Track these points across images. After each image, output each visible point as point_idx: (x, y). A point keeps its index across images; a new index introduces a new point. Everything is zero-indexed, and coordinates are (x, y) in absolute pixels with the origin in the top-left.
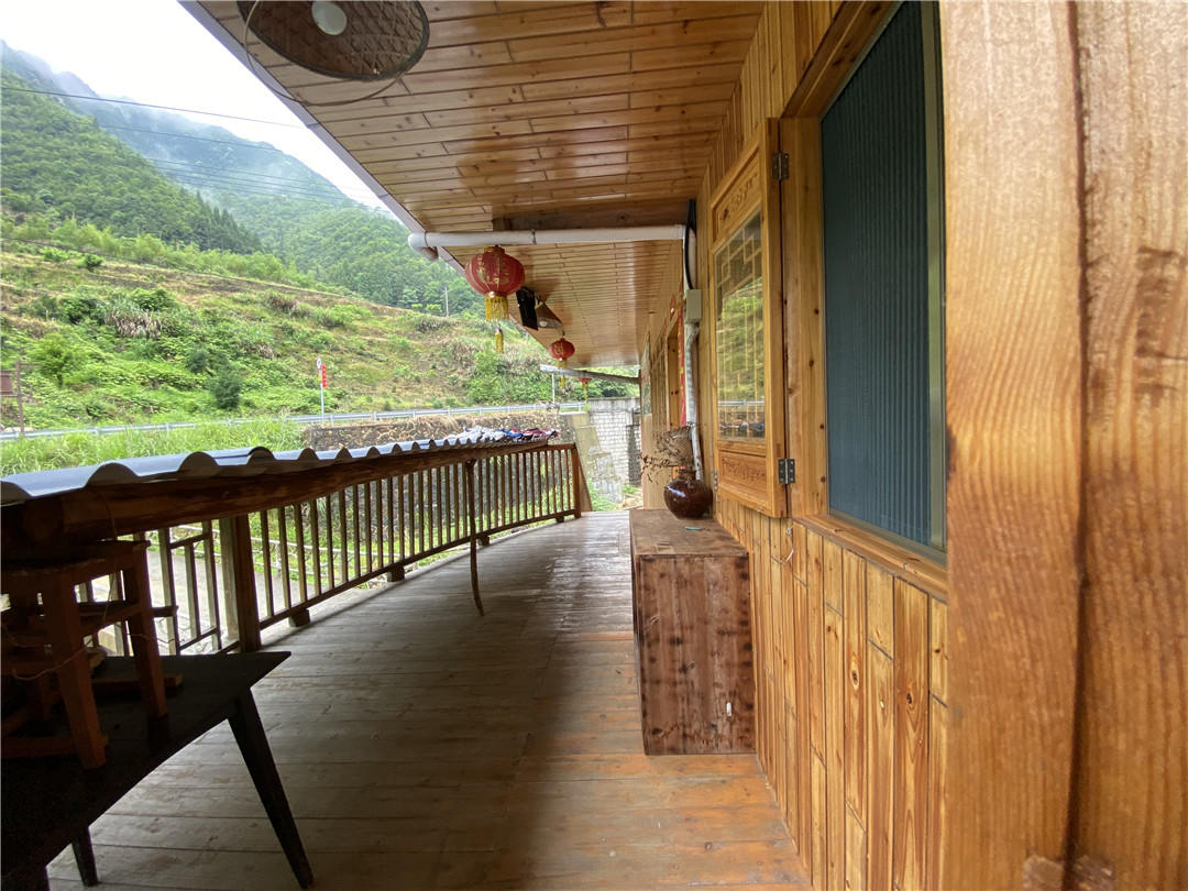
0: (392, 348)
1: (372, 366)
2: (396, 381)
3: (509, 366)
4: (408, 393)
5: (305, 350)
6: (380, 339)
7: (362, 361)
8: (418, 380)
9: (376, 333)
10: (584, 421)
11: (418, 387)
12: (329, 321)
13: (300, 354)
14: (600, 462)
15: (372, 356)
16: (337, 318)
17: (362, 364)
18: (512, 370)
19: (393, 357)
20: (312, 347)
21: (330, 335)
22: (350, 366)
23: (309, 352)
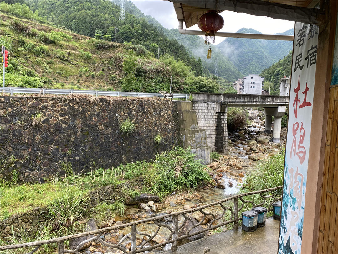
0: (81, 57)
1: (68, 67)
2: (81, 76)
3: (146, 72)
4: (87, 84)
5: (30, 55)
6: (74, 52)
7: (63, 63)
8: (93, 77)
9: (73, 49)
10: (189, 107)
11: (93, 80)
12: (47, 40)
13: (27, 57)
14: (197, 135)
15: (69, 61)
16: (52, 38)
17: (63, 65)
18: (148, 75)
19: (81, 63)
20: (34, 53)
21: (46, 47)
22: (56, 66)
23: (33, 56)
